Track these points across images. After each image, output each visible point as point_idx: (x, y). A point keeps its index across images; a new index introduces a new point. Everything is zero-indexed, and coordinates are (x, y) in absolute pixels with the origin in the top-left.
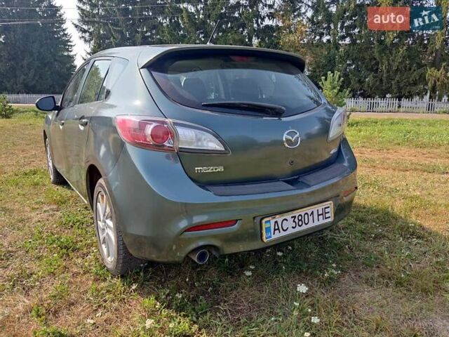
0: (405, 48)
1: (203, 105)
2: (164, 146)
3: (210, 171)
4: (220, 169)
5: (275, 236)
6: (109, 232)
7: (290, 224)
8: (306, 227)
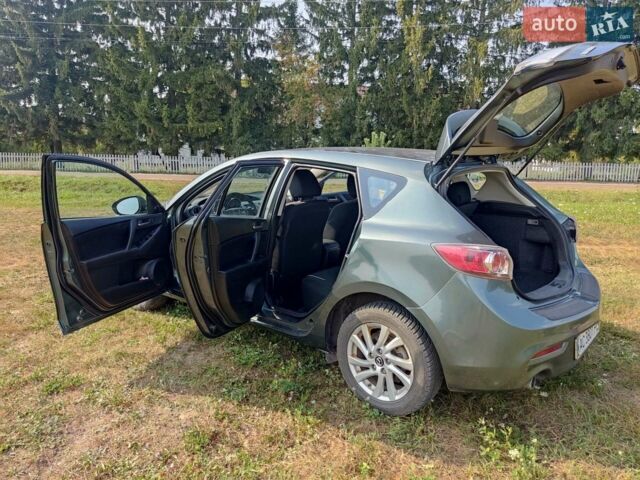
0: (438, 99)
5: (580, 353)
6: (392, 367)
7: (585, 340)
8: (591, 340)
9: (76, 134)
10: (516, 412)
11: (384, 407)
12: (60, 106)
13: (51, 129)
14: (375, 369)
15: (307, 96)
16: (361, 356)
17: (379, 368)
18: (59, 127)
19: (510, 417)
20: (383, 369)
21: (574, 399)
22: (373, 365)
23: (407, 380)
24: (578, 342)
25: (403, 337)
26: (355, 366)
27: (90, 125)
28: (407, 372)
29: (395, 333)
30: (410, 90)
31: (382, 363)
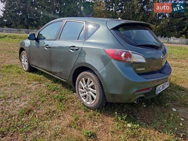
0: (142, 16)
1: (138, 45)
2: (126, 61)
3: (141, 70)
4: (144, 69)
5: (158, 93)
6: (91, 92)
7: (161, 88)
8: (164, 89)
9: (33, 23)
10: (134, 111)
11: (88, 106)
12: (28, 15)
13: (25, 21)
14: (86, 93)
15: (101, 14)
16: (82, 89)
17: (87, 93)
18: (28, 21)
19: (132, 113)
20: (88, 93)
21: (157, 109)
22: (86, 92)
23: (95, 97)
24: (157, 88)
25: (94, 82)
26: (81, 92)
27: (37, 21)
28: (95, 94)
29: (92, 81)
30: (133, 13)
31: (88, 91)
